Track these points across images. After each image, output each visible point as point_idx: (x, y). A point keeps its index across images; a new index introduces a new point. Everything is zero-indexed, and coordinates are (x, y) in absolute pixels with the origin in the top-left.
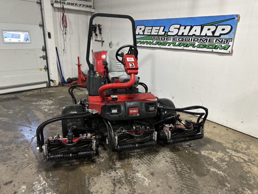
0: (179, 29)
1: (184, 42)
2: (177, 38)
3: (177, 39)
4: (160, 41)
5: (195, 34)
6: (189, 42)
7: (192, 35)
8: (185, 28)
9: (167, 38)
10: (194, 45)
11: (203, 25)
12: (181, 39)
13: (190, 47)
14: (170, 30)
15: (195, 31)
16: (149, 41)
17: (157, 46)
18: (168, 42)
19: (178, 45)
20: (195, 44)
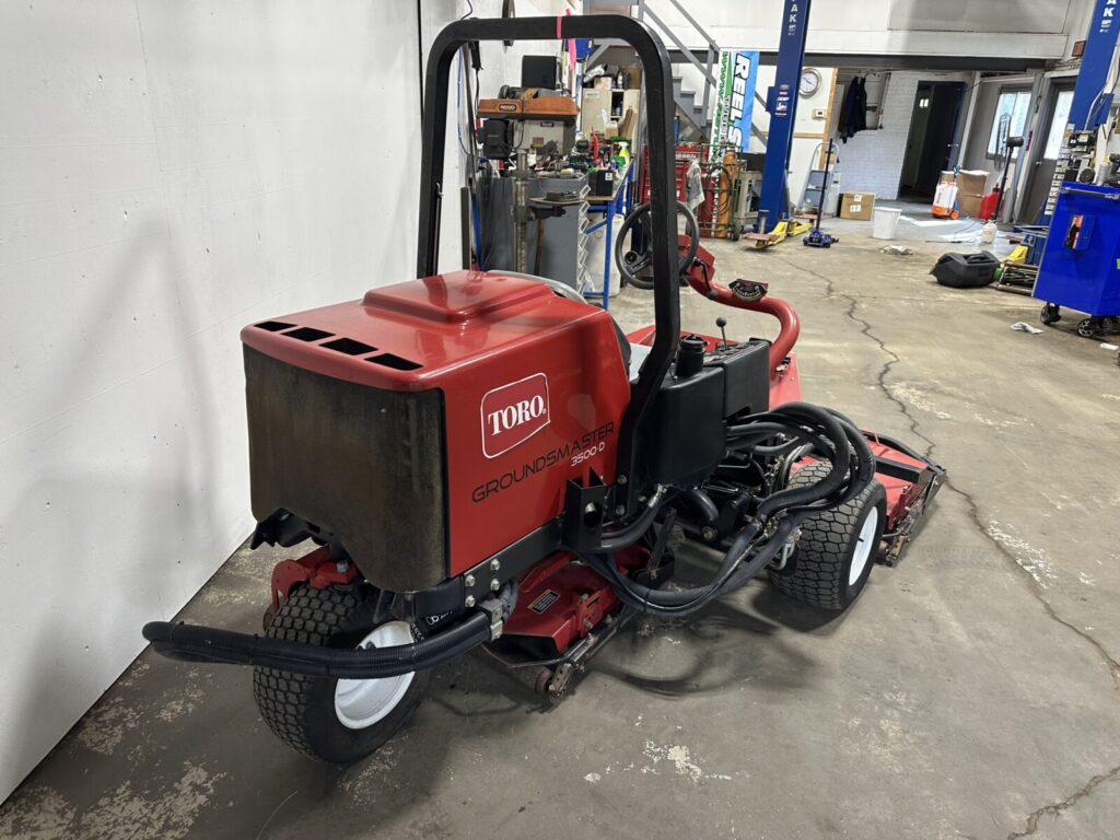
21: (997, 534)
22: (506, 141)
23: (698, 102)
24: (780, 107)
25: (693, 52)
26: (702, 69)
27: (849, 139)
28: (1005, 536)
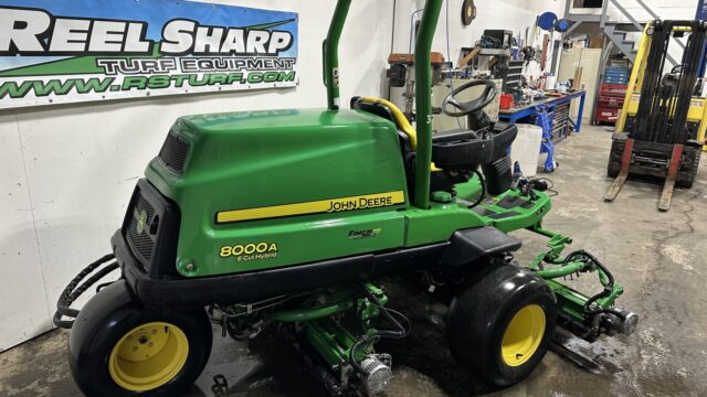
0: (194, 34)
1: (217, 72)
2: (195, 61)
3: (195, 65)
4: (140, 73)
5: (235, 50)
7: (228, 51)
8: (210, 34)
9: (162, 63)
11: (248, 29)
12: (205, 63)
13: (234, 82)
14: (166, 38)
15: (234, 42)
16: (86, 78)
17: (134, 93)
18: (170, 75)
19: (205, 82)
20: (242, 74)
25: (642, 24)
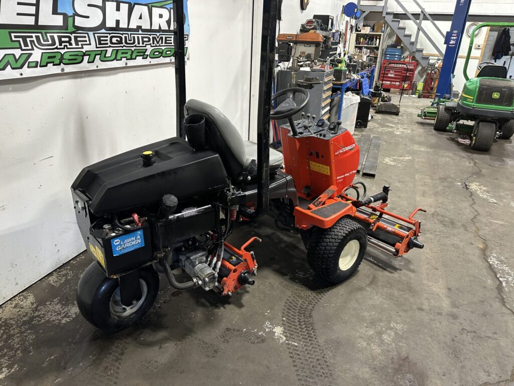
0: (103, 9)
1: (124, 48)
2: (107, 37)
3: (107, 40)
4: (57, 48)
5: (141, 26)
6: (136, 46)
7: (135, 28)
8: (118, 9)
9: (76, 38)
10: (145, 52)
11: (150, 5)
12: (116, 39)
13: (137, 57)
14: (79, 12)
15: (141, 18)
17: (52, 69)
18: (83, 50)
19: (113, 57)
20: (146, 50)
21: (493, 261)
22: (288, 54)
23: (413, 39)
24: (452, 42)
25: (413, 14)
26: (416, 23)
27: (497, 60)
28: (497, 262)
